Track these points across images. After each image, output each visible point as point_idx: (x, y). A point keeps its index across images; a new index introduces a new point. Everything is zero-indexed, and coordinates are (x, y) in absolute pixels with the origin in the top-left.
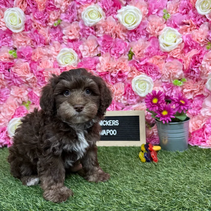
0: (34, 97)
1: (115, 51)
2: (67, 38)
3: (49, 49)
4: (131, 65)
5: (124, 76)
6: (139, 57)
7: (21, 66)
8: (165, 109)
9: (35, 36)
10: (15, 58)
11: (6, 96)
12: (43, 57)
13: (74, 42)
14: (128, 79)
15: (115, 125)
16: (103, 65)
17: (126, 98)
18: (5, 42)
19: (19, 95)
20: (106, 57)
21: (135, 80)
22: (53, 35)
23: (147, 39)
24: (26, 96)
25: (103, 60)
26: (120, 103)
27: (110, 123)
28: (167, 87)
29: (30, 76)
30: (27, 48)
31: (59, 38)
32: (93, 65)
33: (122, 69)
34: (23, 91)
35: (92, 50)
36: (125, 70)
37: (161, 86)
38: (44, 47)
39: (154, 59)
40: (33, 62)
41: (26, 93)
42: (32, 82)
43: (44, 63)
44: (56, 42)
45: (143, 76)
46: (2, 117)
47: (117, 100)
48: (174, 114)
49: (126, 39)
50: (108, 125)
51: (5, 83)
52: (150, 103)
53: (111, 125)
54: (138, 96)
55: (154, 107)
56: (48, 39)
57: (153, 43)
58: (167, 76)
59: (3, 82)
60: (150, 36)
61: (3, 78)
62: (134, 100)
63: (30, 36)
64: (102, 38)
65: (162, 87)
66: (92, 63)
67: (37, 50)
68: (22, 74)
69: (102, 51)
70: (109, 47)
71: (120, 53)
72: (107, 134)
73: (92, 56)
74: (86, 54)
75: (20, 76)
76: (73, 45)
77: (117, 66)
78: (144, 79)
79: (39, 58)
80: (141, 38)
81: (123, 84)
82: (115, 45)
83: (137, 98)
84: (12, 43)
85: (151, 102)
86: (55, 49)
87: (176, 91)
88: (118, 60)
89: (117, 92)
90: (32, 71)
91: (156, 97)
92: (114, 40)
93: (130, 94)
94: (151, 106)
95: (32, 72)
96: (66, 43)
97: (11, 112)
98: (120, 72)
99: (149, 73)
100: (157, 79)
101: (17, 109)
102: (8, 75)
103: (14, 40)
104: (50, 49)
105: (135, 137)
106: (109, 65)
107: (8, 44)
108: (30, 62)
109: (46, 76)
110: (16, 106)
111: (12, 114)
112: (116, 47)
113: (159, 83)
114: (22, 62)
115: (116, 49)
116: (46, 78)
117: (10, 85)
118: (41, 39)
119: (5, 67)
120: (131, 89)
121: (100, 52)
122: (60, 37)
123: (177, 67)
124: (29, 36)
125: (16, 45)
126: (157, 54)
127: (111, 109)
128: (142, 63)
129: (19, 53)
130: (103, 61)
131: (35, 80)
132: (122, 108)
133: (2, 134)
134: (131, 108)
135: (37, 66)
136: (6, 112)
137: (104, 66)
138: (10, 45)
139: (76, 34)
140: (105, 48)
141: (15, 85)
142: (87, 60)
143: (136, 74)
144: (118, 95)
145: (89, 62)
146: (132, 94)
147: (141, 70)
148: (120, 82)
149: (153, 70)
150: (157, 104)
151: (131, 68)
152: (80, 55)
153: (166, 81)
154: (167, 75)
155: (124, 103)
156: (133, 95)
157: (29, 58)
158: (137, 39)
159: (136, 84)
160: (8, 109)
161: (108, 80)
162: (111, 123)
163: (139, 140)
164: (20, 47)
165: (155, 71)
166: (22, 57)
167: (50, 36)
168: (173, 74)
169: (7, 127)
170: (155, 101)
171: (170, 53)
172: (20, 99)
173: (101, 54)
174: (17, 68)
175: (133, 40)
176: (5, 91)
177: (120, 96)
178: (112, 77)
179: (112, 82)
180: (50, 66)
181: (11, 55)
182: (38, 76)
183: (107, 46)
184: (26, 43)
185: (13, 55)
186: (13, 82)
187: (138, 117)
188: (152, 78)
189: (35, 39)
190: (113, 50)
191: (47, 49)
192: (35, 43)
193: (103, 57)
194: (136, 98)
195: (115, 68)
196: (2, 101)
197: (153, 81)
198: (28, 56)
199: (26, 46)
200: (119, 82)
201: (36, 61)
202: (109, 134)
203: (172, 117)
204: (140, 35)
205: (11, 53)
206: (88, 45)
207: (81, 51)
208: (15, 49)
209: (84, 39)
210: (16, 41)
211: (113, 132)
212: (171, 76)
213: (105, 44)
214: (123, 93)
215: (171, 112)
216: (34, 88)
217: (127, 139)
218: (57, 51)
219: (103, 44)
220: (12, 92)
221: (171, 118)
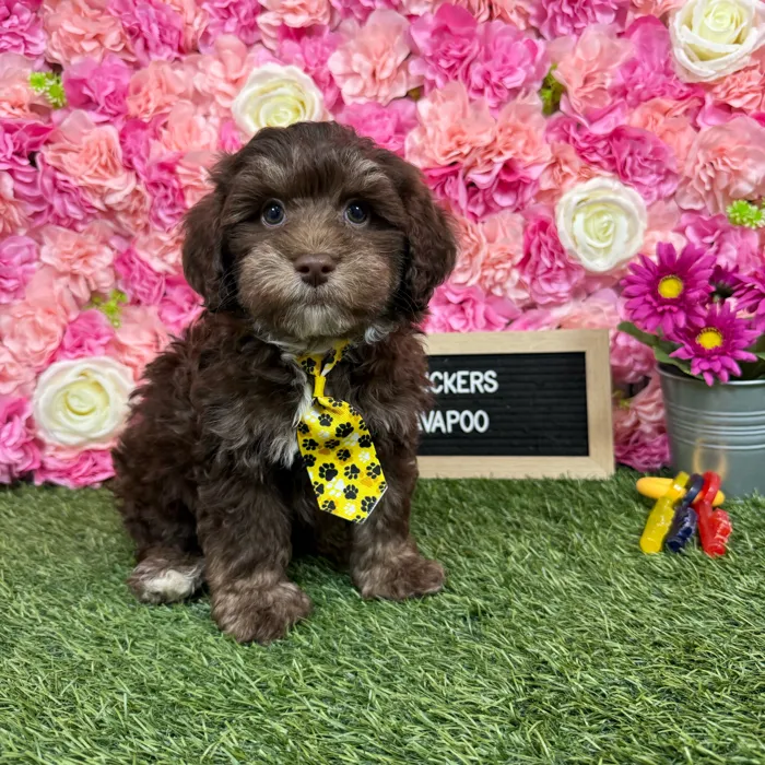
0: (137, 275)
1: (486, 76)
2: (278, 23)
3: (196, 68)
4: (552, 137)
5: (525, 185)
6: (585, 104)
7: (85, 139)
8: (712, 322)
9: (137, 13)
10: (56, 106)
11: (25, 271)
12: (174, 104)
13: (305, 39)
14: (540, 195)
15: (481, 390)
16: (434, 136)
17: (527, 279)
18: (13, 35)
19: (78, 267)
20: (450, 104)
21: (569, 200)
22: (217, 10)
23: (619, 30)
24: (103, 270)
25: (434, 116)
26: (502, 298)
27: (461, 382)
28: (703, 234)
29: (120, 186)
30: (107, 64)
31: (239, 21)
32: (390, 138)
33: (516, 154)
34: (94, 248)
35: (384, 75)
36: (529, 159)
37: (674, 225)
38: (176, 62)
39: (647, 111)
40: (136, 124)
41: (107, 257)
42: (132, 209)
43: (178, 127)
44: (229, 40)
45: (604, 184)
46: (7, 358)
47: (491, 287)
48: (750, 342)
49: (530, 28)
50: (454, 390)
51: (16, 214)
52: (649, 298)
53: (466, 391)
54: (580, 267)
55: (667, 315)
56: (196, 27)
57: (645, 47)
58: (702, 183)
59: (7, 211)
60: (631, 16)
61: (9, 193)
62: (562, 288)
63: (119, 13)
64: (431, 20)
65: (682, 231)
66: (384, 127)
67: (149, 71)
68: (89, 176)
69: (429, 76)
70: (462, 59)
71: (509, 86)
72: (450, 429)
73: (386, 98)
74: (357, 90)
75: (81, 183)
76: (303, 53)
77: (495, 140)
78: (612, 196)
79: (159, 108)
80: (595, 21)
81: (519, 218)
82: (487, 50)
83: (575, 280)
84: (41, 44)
85: (654, 292)
86: (225, 69)
87: (739, 249)
88: (501, 116)
89: (493, 255)
90: (130, 161)
91: (674, 273)
92: (480, 29)
93: (546, 261)
94: (655, 308)
95: (129, 167)
96: (270, 44)
97: (47, 339)
98: (508, 167)
99: (628, 171)
100: (659, 198)
101: (71, 323)
102: (28, 180)
103: (48, 31)
104: (204, 71)
105: (568, 442)
106: (463, 133)
107: (23, 46)
108: (120, 124)
109: (187, 187)
110: (67, 312)
111: (48, 344)
112: (488, 57)
113: (670, 216)
114: (87, 125)
115: (488, 66)
116: (188, 194)
117: (39, 222)
118: (164, 28)
119: (15, 144)
120: (550, 242)
121: (422, 78)
122: (246, 17)
123: (749, 148)
124: (114, 14)
125: (59, 51)
126: (663, 94)
127: (463, 323)
128: (600, 129)
129: (76, 84)
130: (437, 118)
131: (141, 201)
132: (507, 321)
133: (9, 426)
134: (547, 320)
135: (151, 141)
136: (23, 337)
137: (441, 142)
138: (32, 50)
139: (314, 7)
140: (443, 63)
141: (58, 220)
142: (365, 113)
143: (575, 177)
144: (493, 266)
145: (374, 123)
146: (552, 262)
147: (595, 158)
148: (502, 212)
149: (646, 160)
150: (682, 302)
151: (553, 149)
152: (331, 95)
153: (698, 206)
154: (705, 179)
155: (519, 301)
156: (559, 263)
157: (117, 107)
158: (578, 25)
159: (574, 219)
160: (34, 323)
161: (457, 202)
162: (464, 382)
163: (586, 453)
164: (75, 60)
165: (652, 162)
166: (88, 103)
167: (201, 14)
168: (730, 176)
169: (29, 398)
170: (670, 288)
171: (718, 89)
172: (82, 282)
173: (427, 87)
174: (65, 151)
175: (562, 29)
176: (18, 250)
177: (504, 269)
178: (471, 188)
179: (471, 209)
180: (205, 140)
181: (38, 91)
182: (155, 185)
183: (454, 52)
184: (102, 45)
185: (46, 91)
186: (51, 208)
187: (581, 356)
188: (640, 191)
189: (139, 26)
190: (478, 73)
191: (190, 69)
192: (140, 42)
193: (433, 100)
194: (568, 278)
195: (486, 148)
196: (5, 290)
197: (645, 208)
198: (112, 97)
199: (103, 57)
200: (502, 208)
201: (146, 119)
202: (456, 427)
203: (744, 355)
204: (589, 13)
205: (39, 82)
206: (367, 53)
207: (338, 80)
208: (56, 68)
209: (350, 24)
210: (59, 35)
211: (476, 422)
212: (723, 183)
213: (443, 47)
214: (519, 258)
215: (740, 337)
216: (141, 237)
217: (531, 448)
218: (234, 76)
219: (435, 47)
220: (49, 255)
221: (742, 364)
